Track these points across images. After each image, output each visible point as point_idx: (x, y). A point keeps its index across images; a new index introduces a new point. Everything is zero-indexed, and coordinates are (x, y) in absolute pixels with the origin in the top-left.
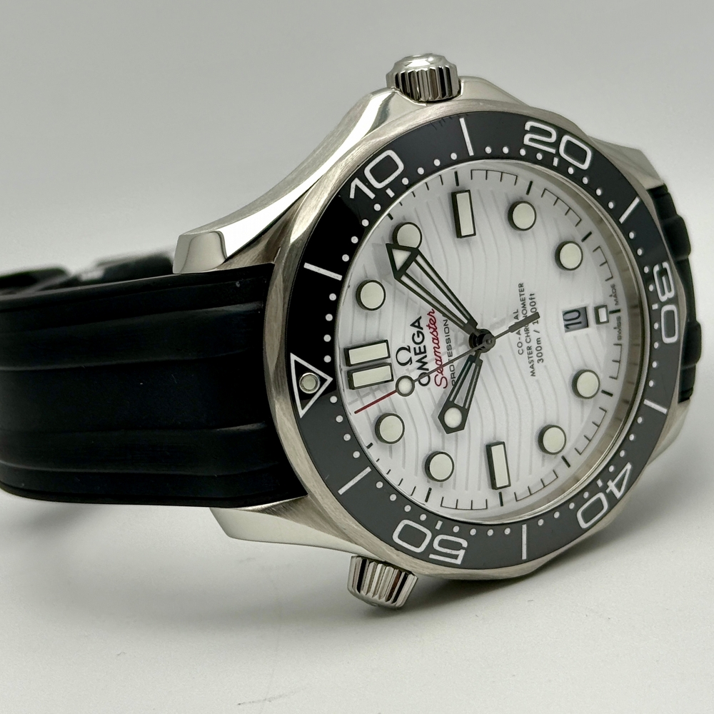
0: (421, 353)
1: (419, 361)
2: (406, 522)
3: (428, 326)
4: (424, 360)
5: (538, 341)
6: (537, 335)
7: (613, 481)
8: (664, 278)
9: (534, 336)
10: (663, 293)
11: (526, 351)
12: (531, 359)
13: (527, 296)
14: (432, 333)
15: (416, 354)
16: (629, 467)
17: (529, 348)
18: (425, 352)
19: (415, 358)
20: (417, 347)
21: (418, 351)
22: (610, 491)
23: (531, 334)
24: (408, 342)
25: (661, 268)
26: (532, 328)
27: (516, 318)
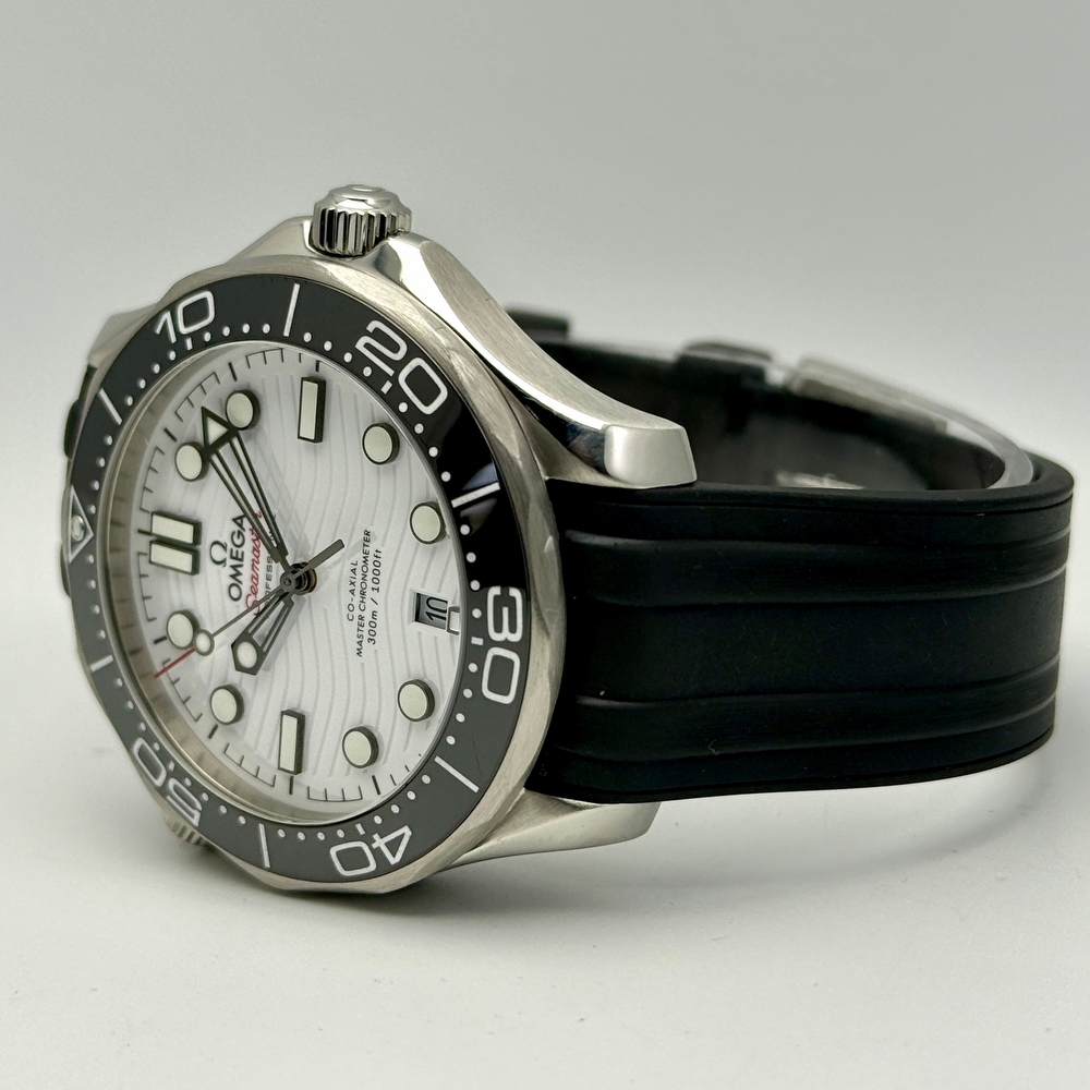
0: (236, 558)
1: (234, 567)
2: (143, 741)
3: (252, 530)
4: (239, 569)
5: (374, 615)
6: (375, 608)
7: (382, 837)
8: (505, 611)
9: (370, 606)
10: (498, 629)
11: (356, 619)
12: (360, 633)
13: (371, 549)
14: (254, 541)
15: (232, 557)
16: (406, 831)
17: (361, 618)
18: (241, 560)
19: (231, 562)
20: (235, 549)
21: (234, 555)
22: (379, 848)
23: (368, 600)
24: (225, 539)
25: (505, 593)
26: (370, 594)
27: (353, 571)
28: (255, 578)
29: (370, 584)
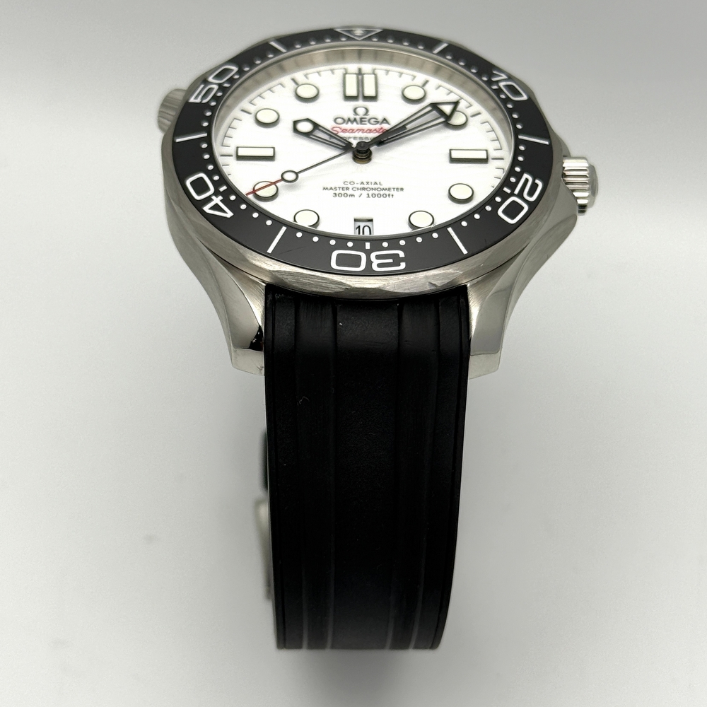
0: (361, 121)
1: (355, 120)
3: (382, 128)
4: (355, 122)
5: (352, 195)
6: (357, 196)
7: (221, 201)
8: (391, 261)
9: (357, 193)
10: (378, 257)
11: (345, 186)
12: (338, 189)
13: (395, 193)
14: (375, 130)
15: (361, 118)
16: (229, 214)
17: (347, 189)
18: (361, 124)
19: (358, 118)
20: (367, 120)
21: (363, 120)
22: (212, 200)
23: (360, 192)
24: (371, 114)
25: (402, 260)
26: (365, 193)
27: (376, 183)
28: (352, 131)
29: (371, 192)
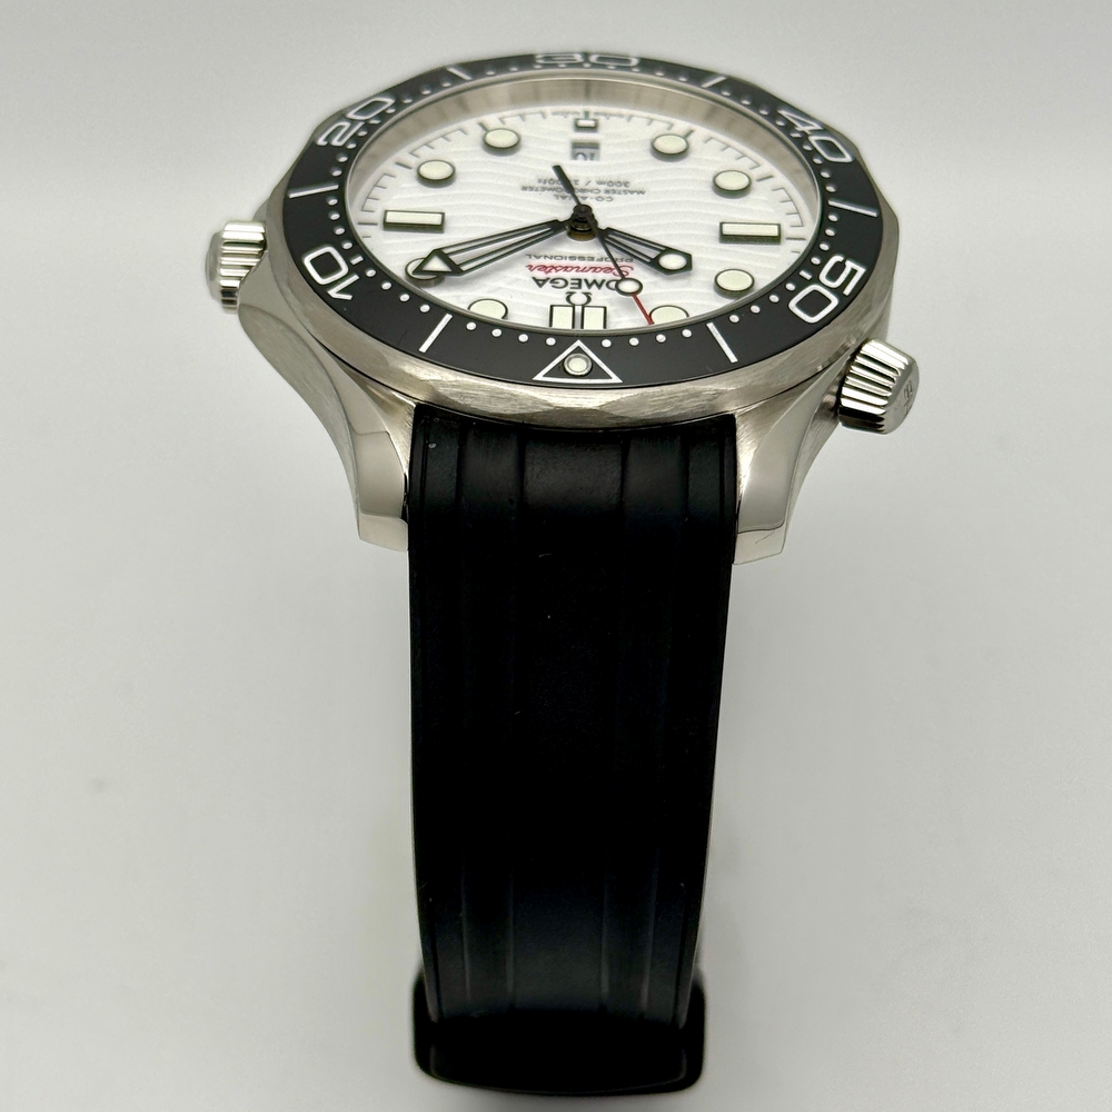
0: (580, 284)
2: (793, 305)
3: (547, 272)
5: (601, 183)
6: (593, 183)
7: (797, 126)
11: (610, 195)
12: (622, 192)
13: (537, 185)
14: (557, 271)
15: (580, 287)
17: (607, 192)
18: (580, 280)
20: (570, 285)
21: (576, 286)
26: (582, 185)
28: (595, 270)
